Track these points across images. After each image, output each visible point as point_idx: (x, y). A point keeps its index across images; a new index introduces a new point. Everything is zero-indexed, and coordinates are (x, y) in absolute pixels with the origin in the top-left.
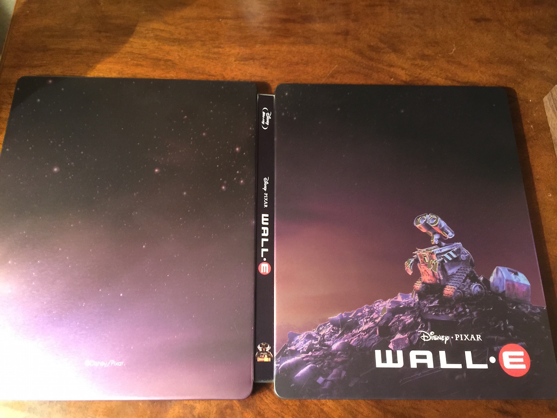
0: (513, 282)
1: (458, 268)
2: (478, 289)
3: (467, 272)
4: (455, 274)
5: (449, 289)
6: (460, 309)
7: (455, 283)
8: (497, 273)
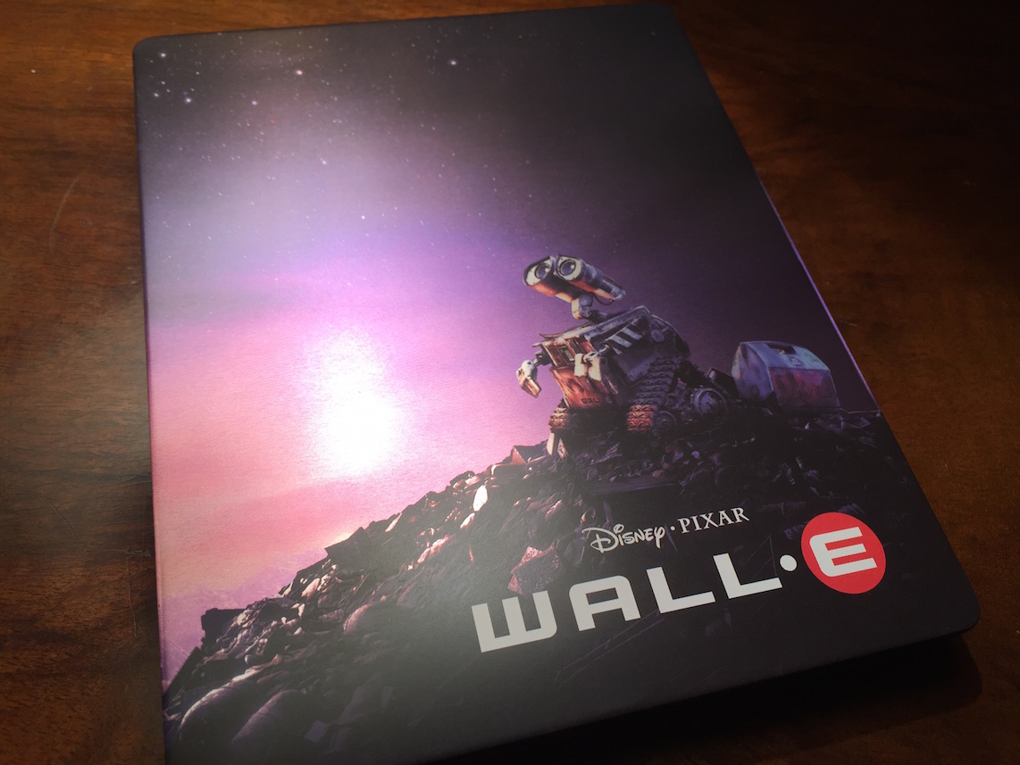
0: (786, 369)
1: (652, 360)
2: (708, 399)
3: (674, 367)
4: (646, 377)
5: (638, 414)
6: (678, 455)
7: (650, 397)
8: (745, 355)
